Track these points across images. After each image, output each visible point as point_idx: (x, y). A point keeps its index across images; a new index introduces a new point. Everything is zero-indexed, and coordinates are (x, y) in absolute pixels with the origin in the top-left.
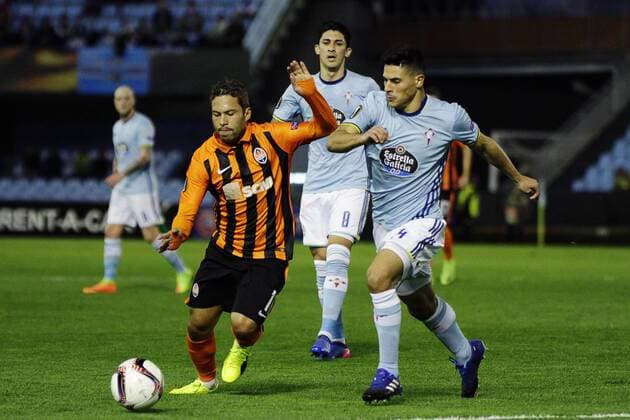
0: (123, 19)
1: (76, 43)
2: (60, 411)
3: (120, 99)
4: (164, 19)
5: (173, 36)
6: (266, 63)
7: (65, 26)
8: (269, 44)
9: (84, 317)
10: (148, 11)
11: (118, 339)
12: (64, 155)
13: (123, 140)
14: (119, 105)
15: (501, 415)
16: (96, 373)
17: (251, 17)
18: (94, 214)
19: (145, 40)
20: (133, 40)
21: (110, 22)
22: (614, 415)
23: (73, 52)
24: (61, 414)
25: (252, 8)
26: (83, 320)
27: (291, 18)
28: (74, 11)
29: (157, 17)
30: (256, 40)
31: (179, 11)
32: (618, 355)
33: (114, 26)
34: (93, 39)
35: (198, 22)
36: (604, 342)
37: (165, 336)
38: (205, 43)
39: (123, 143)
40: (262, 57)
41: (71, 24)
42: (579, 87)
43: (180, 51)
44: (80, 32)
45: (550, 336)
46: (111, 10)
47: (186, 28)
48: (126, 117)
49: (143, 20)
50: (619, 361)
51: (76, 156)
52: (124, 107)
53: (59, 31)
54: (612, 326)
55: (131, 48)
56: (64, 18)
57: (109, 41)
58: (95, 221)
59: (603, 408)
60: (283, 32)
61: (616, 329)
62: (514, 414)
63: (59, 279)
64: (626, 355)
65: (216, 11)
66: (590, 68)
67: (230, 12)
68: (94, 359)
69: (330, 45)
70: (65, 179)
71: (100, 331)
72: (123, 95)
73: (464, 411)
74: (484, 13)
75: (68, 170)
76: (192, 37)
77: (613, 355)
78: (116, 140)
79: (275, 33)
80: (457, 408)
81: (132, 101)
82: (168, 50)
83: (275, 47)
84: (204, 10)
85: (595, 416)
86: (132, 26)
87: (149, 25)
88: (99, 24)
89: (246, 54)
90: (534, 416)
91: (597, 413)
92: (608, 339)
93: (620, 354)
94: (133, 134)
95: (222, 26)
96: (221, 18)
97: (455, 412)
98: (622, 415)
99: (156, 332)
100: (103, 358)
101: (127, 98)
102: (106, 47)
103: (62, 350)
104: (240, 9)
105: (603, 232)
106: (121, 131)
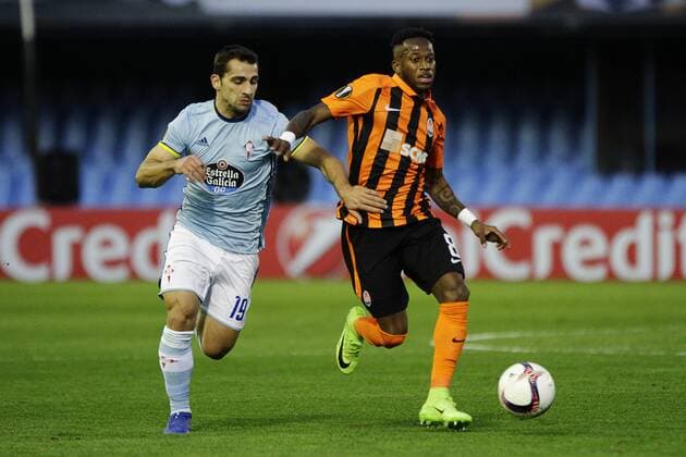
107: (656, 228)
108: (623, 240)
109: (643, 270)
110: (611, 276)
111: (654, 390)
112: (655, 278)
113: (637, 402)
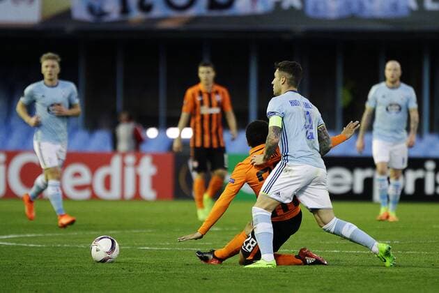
107: (124, 165)
108: (101, 173)
109: (115, 193)
110: (94, 196)
111: (124, 271)
112: (123, 198)
113: (112, 280)
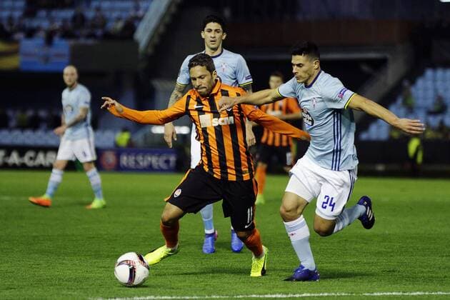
0: (52, 20)
1: (19, 36)
2: (7, 289)
3: (67, 75)
4: (79, 20)
5: (85, 32)
6: (150, 51)
7: (11, 24)
8: (152, 38)
9: (24, 225)
10: (68, 14)
11: (47, 239)
12: (10, 113)
13: (69, 103)
14: (67, 79)
15: (311, 293)
16: (32, 263)
17: (140, 19)
18: (31, 154)
19: (67, 34)
20: (58, 34)
21: (42, 22)
22: (388, 294)
23: (17, 42)
24: (8, 291)
25: (141, 13)
26: (22, 227)
27: (167, 19)
28: (17, 14)
29: (74, 18)
30: (143, 35)
31: (90, 14)
32: (391, 252)
33: (45, 25)
34: (30, 33)
35: (103, 22)
36: (382, 244)
37: (79, 238)
38: (108, 36)
39: (69, 105)
40: (147, 47)
41: (16, 23)
42: (365, 68)
43: (90, 42)
44: (21, 29)
45: (345, 239)
46: (43, 13)
47: (94, 26)
48: (72, 87)
49: (65, 21)
50: (392, 256)
51: (18, 114)
52: (70, 81)
53: (8, 28)
54: (387, 232)
55: (57, 40)
56: (10, 19)
57: (42, 35)
58: (31, 158)
59: (381, 289)
60: (162, 29)
61: (389, 234)
62: (320, 292)
63: (6, 198)
64: (396, 253)
65: (115, 15)
66: (372, 55)
67: (125, 15)
68: (31, 254)
69: (212, 33)
70: (11, 129)
71: (34, 234)
72: (70, 72)
73: (286, 290)
74: (300, 17)
75: (13, 123)
76: (99, 32)
77: (388, 252)
78: (64, 103)
79: (156, 29)
80: (280, 288)
81: (76, 76)
82: (82, 41)
83: (156, 40)
84: (107, 14)
85: (375, 294)
86: (57, 25)
87: (69, 24)
88: (35, 23)
89: (136, 44)
90: (333, 294)
91: (377, 292)
92: (384, 241)
93: (392, 252)
94: (76, 99)
95: (120, 25)
96: (119, 19)
97: (279, 291)
98: (394, 293)
99: (73, 235)
100: (36, 253)
101: (72, 74)
102: (39, 39)
103: (8, 247)
104: (132, 13)
105: (380, 168)
106: (68, 97)
